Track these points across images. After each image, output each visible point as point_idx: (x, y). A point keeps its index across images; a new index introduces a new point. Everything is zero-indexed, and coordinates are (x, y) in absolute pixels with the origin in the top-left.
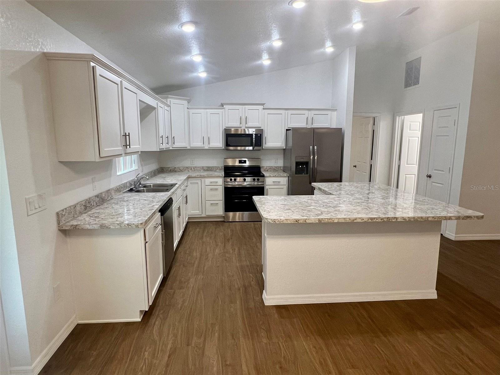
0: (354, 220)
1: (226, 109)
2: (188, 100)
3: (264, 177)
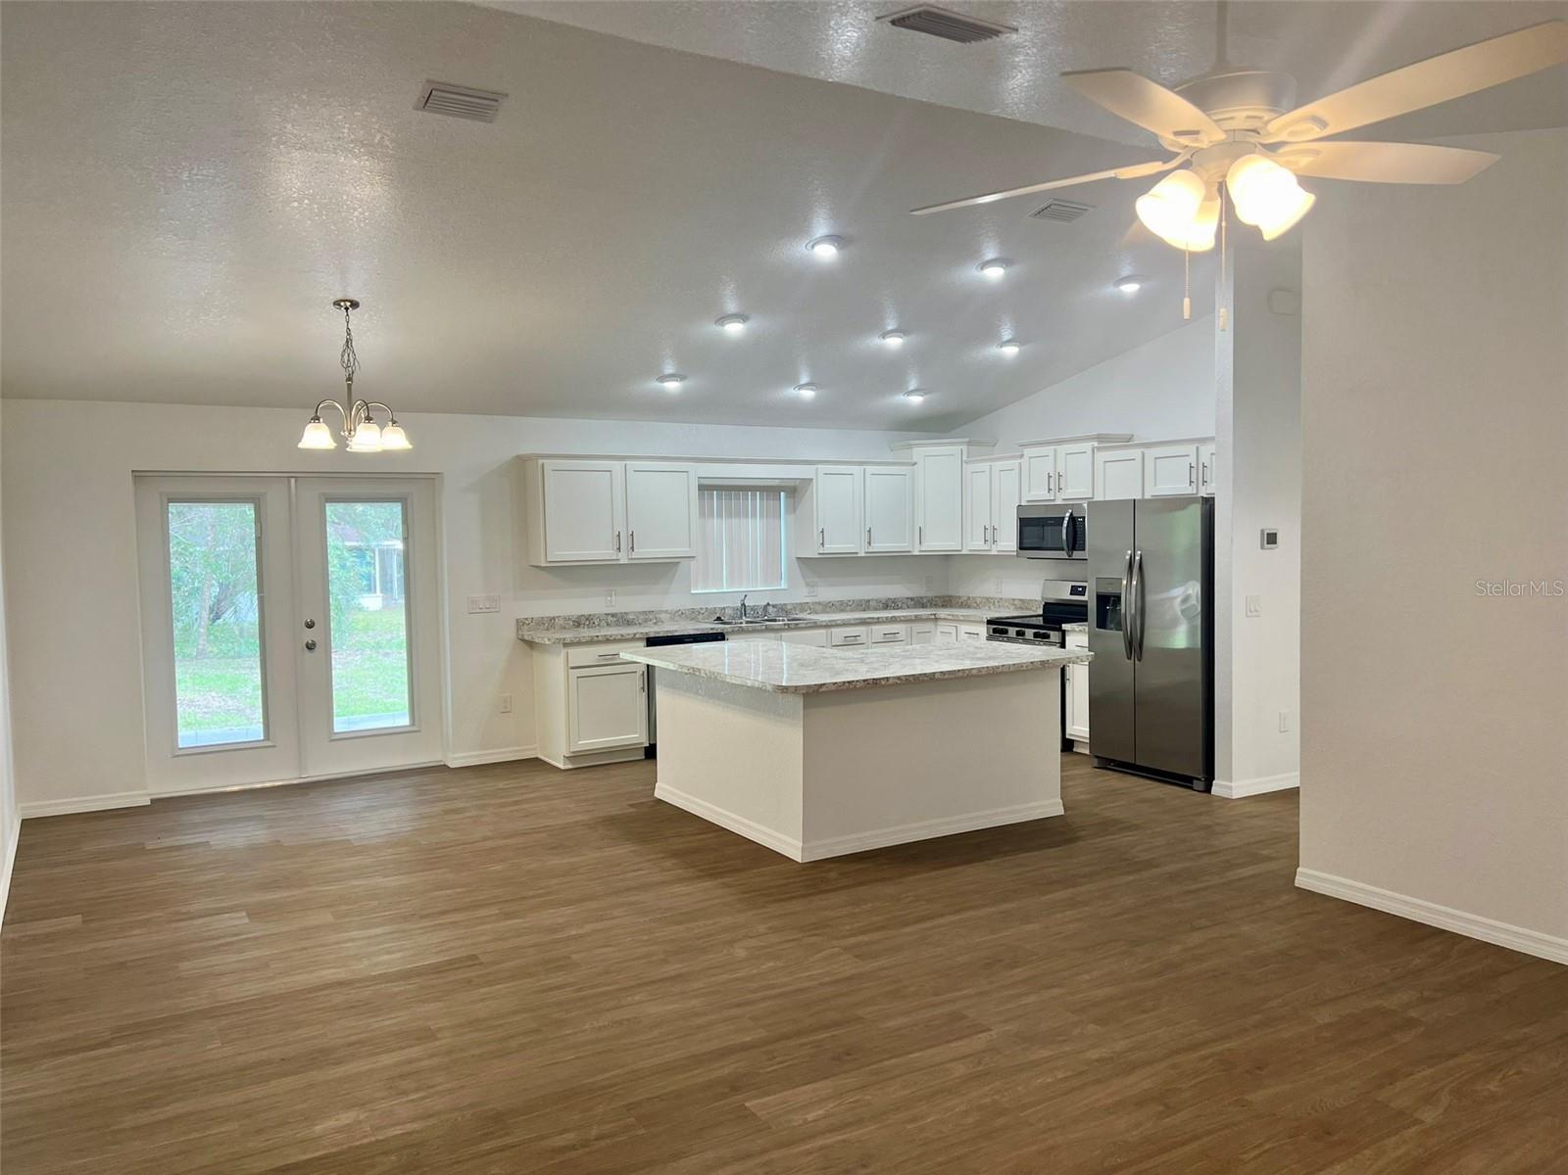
1: (1026, 457)
2: (969, 443)
3: (1064, 633)
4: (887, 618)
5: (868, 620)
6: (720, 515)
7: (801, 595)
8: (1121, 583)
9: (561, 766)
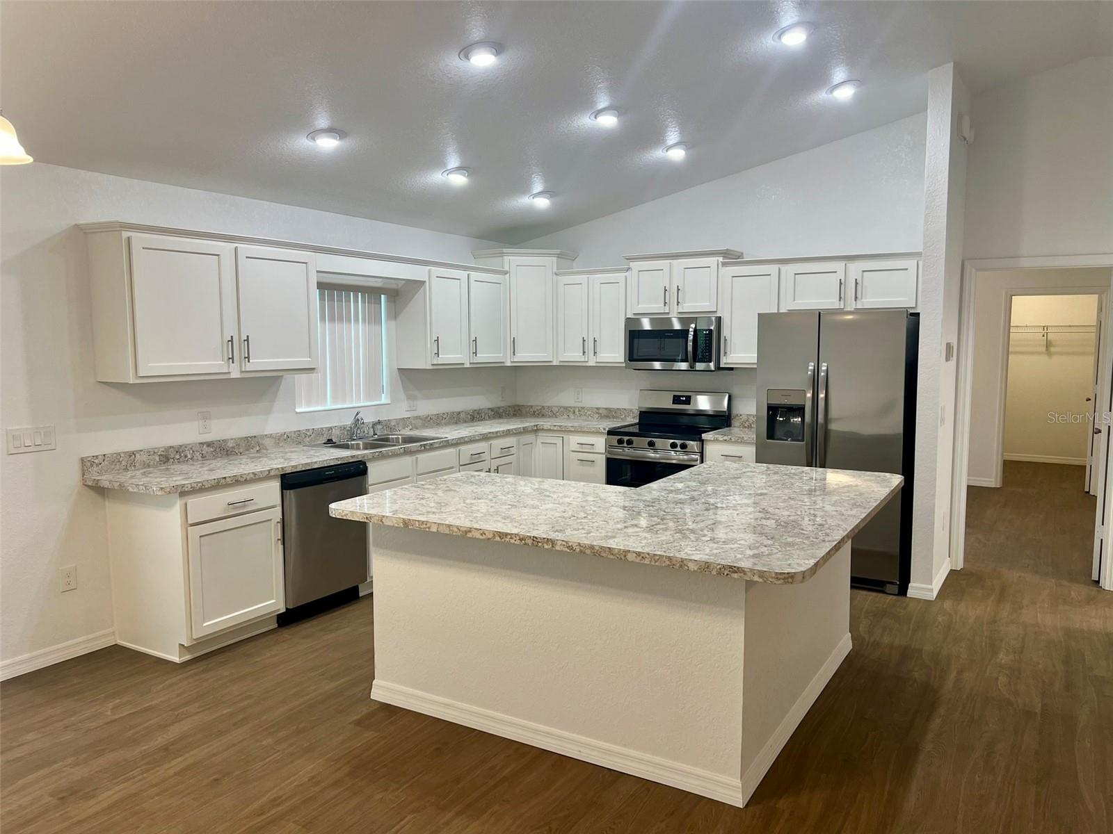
0: (466, 532)
1: (635, 271)
2: (559, 256)
3: (702, 441)
4: (503, 432)
5: (489, 435)
6: (332, 319)
7: (401, 411)
8: (805, 395)
9: (176, 659)
